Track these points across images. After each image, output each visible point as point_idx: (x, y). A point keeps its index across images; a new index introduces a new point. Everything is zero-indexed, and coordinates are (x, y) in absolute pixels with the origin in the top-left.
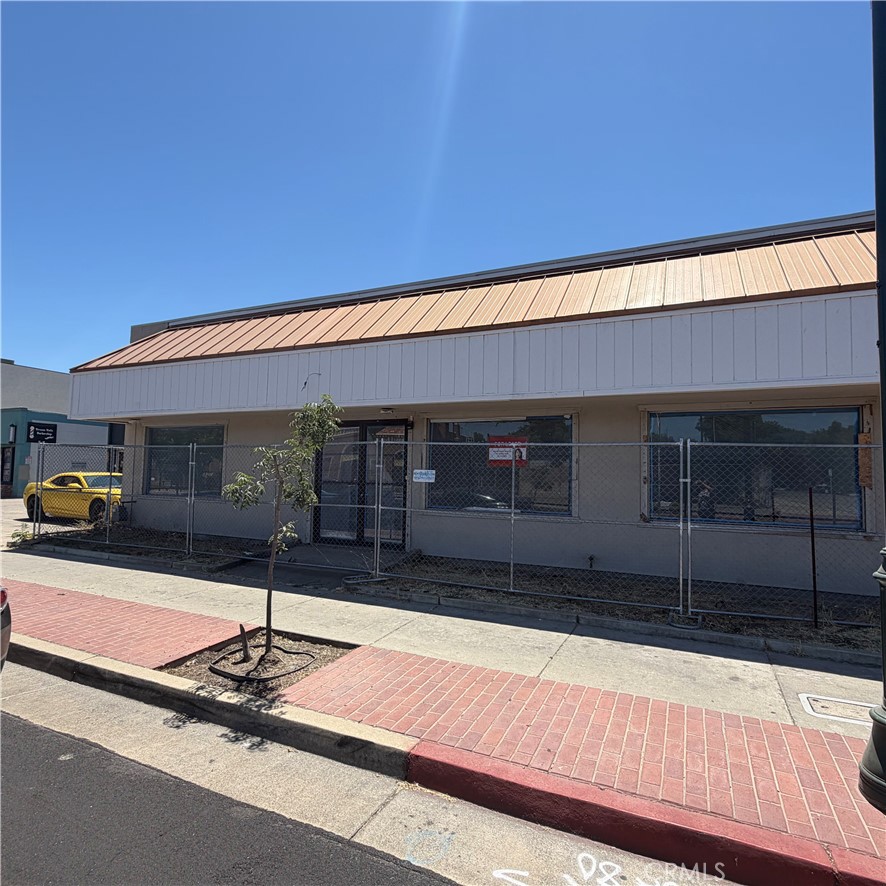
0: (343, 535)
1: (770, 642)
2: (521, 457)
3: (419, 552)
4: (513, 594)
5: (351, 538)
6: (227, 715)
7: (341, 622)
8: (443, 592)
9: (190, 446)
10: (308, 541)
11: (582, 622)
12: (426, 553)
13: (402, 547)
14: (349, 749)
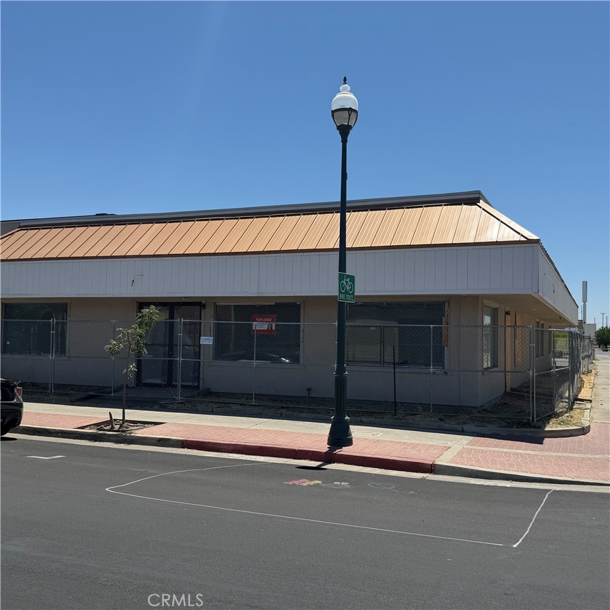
0: (158, 381)
1: (362, 419)
2: (271, 328)
3: (209, 389)
4: (255, 405)
5: (163, 383)
6: (112, 438)
7: (158, 417)
8: (215, 406)
9: (52, 320)
10: (133, 386)
11: (283, 415)
12: (213, 390)
13: (198, 387)
14: (162, 442)
